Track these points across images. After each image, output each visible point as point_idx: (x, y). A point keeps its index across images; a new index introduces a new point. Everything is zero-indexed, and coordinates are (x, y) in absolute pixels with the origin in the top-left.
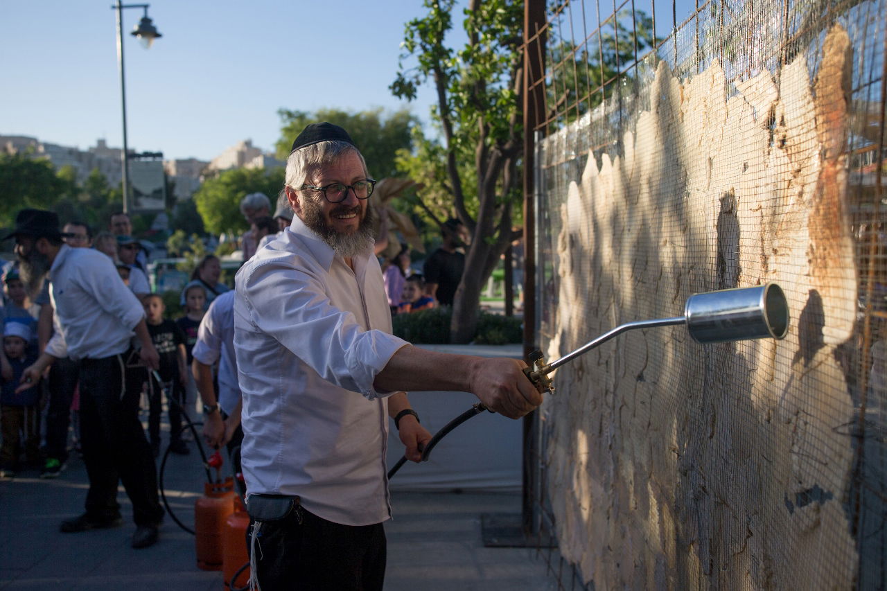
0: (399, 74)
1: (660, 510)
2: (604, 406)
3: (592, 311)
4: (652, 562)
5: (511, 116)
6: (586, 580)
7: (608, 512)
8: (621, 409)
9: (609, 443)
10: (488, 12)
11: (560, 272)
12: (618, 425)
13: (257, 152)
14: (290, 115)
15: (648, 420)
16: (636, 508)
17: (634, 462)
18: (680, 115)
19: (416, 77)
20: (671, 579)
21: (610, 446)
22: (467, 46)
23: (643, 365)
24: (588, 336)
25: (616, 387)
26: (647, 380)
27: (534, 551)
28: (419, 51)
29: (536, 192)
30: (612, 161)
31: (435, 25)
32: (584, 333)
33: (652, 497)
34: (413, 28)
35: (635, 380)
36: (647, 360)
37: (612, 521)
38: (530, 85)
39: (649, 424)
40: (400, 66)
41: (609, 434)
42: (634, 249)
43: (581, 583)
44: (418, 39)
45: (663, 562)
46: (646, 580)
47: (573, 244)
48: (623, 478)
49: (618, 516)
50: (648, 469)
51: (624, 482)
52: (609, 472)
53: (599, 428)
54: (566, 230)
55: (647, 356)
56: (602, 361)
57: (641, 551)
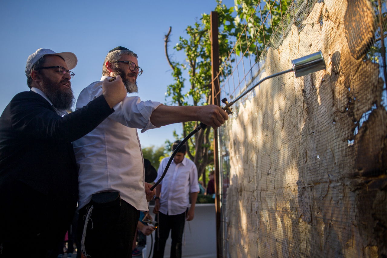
1: (282, 221)
7: (257, 242)
8: (260, 193)
10: (198, 76)
12: (260, 200)
16: (270, 230)
17: (268, 210)
18: (278, 58)
21: (257, 212)
22: (191, 89)
23: (269, 167)
25: (257, 187)
28: (172, 95)
29: (218, 134)
30: (250, 101)
31: (178, 86)
32: (242, 174)
34: (170, 87)
36: (271, 164)
38: (215, 95)
39: (274, 188)
40: (166, 100)
41: (256, 208)
42: (262, 126)
44: (172, 91)
45: (286, 241)
47: (235, 144)
48: (263, 222)
49: (262, 240)
50: (275, 207)
51: (264, 223)
52: (256, 224)
53: (250, 209)
54: (232, 140)
55: (271, 162)
56: (250, 180)
57: (274, 247)
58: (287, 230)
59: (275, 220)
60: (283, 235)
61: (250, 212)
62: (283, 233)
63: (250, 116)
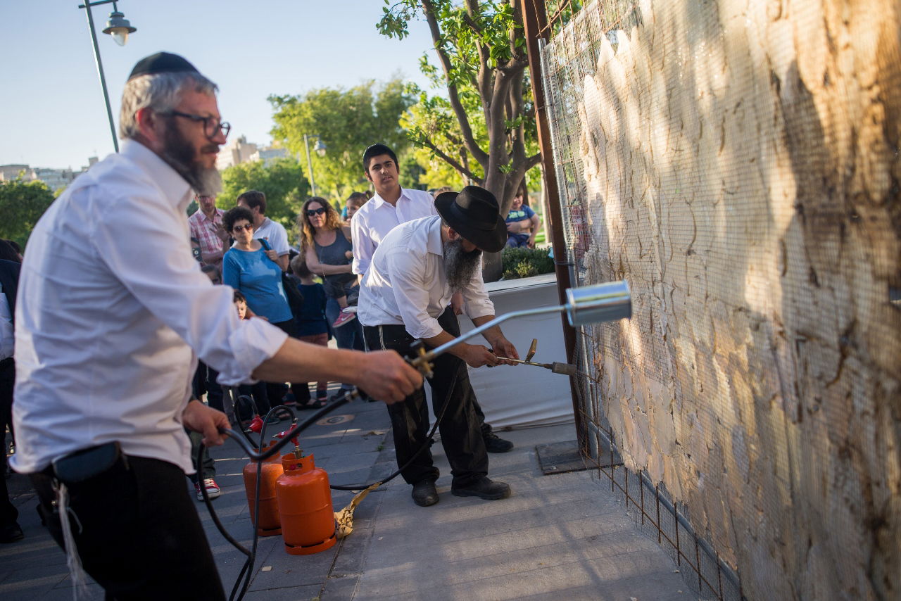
0: (385, 10)
1: (731, 382)
2: (653, 298)
3: (627, 204)
4: (728, 439)
5: (510, 32)
6: (654, 483)
7: (671, 405)
8: (672, 293)
9: (663, 334)
11: (586, 177)
12: (671, 312)
13: (253, 148)
14: (280, 100)
15: (705, 292)
16: (702, 391)
17: (694, 344)
19: (405, 11)
20: (753, 447)
21: (665, 337)
23: (692, 237)
24: (625, 230)
25: (663, 275)
26: (698, 252)
27: (595, 472)
29: (547, 103)
30: (629, 35)
32: (620, 230)
33: (720, 371)
35: (685, 256)
36: (695, 231)
37: (676, 415)
39: (707, 297)
41: (662, 326)
42: (666, 119)
43: (650, 488)
45: (741, 433)
46: (723, 460)
47: (595, 142)
48: (683, 365)
49: (682, 407)
50: (711, 344)
51: (685, 370)
52: (667, 365)
53: (649, 323)
54: (586, 130)
55: (695, 227)
56: (644, 252)
57: (713, 433)
58: (741, 408)
59: (713, 372)
60: (733, 416)
61: (649, 330)
62: (733, 411)
63: (633, 77)
